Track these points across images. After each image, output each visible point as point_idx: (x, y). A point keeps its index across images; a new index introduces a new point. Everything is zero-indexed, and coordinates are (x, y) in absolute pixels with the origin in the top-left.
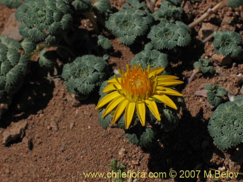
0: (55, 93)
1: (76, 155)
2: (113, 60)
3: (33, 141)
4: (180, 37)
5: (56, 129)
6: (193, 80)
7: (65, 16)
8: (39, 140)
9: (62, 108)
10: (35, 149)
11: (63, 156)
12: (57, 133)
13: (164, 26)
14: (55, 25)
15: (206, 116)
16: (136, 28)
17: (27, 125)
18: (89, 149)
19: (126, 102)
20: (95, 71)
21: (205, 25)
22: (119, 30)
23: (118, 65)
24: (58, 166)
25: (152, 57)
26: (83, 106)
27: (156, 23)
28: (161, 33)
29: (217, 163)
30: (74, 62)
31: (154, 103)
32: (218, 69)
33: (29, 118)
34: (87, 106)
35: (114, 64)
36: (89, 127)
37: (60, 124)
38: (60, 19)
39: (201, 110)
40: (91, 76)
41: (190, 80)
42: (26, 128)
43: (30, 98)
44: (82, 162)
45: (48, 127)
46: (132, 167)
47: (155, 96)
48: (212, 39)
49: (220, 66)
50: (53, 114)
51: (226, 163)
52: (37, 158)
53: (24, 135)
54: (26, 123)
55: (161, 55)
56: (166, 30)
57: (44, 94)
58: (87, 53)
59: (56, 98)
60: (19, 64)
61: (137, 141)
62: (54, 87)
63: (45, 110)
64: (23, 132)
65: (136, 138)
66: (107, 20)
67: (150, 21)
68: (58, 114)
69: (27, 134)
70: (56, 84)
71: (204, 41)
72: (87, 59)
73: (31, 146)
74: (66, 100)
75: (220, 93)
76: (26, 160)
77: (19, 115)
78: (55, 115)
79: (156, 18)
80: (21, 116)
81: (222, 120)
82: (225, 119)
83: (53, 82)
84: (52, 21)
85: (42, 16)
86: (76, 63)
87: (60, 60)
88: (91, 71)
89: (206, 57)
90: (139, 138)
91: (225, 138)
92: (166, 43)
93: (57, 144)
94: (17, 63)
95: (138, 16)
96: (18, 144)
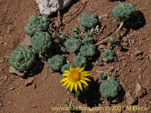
0: (44, 67)
1: (52, 92)
2: (66, 55)
3: (36, 85)
4: (91, 52)
5: (45, 81)
6: (96, 66)
7: (49, 42)
8: (38, 85)
9: (47, 73)
10: (37, 88)
11: (47, 92)
12: (45, 83)
13: (86, 46)
14: (46, 46)
15: (99, 81)
16: (75, 47)
17: (34, 79)
18: (57, 90)
19: (71, 82)
20: (60, 62)
21: (101, 46)
22: (69, 47)
23: (68, 57)
24: (45, 96)
25: (81, 59)
26: (55, 73)
27: (83, 44)
28: (84, 50)
29: (102, 101)
30: (52, 58)
31: (80, 83)
32: (105, 64)
33: (35, 76)
34: (56, 73)
35: (67, 57)
36: (57, 82)
37: (47, 79)
38: (47, 44)
39: (98, 79)
40: (58, 64)
41: (94, 66)
42: (34, 80)
43: (35, 69)
44: (54, 95)
45: (42, 80)
46: (72, 98)
47: (81, 81)
48: (103, 51)
49: (106, 62)
50: (44, 75)
51: (105, 100)
52: (38, 92)
53: (33, 83)
54: (34, 78)
55: (84, 58)
56: (86, 49)
57: (40, 67)
58: (57, 54)
59: (45, 69)
60: (32, 58)
61: (74, 96)
62: (44, 64)
63: (41, 73)
64: (33, 82)
65: (74, 95)
66: (65, 42)
67: (81, 44)
68: (46, 75)
69: (34, 82)
70: (45, 63)
71: (100, 51)
72: (57, 57)
73: (35, 87)
74: (49, 70)
75: (104, 75)
76: (34, 92)
77: (31, 74)
78: (45, 76)
79: (83, 43)
80: (32, 75)
81: (104, 87)
82: (105, 87)
83: (44, 63)
84: (44, 45)
85: (41, 43)
86: (53, 58)
87: (46, 54)
88: (58, 62)
89: (101, 58)
90: (75, 95)
91: (105, 94)
92: (86, 54)
93: (45, 87)
94: (31, 58)
95: (76, 42)
96: (31, 85)
